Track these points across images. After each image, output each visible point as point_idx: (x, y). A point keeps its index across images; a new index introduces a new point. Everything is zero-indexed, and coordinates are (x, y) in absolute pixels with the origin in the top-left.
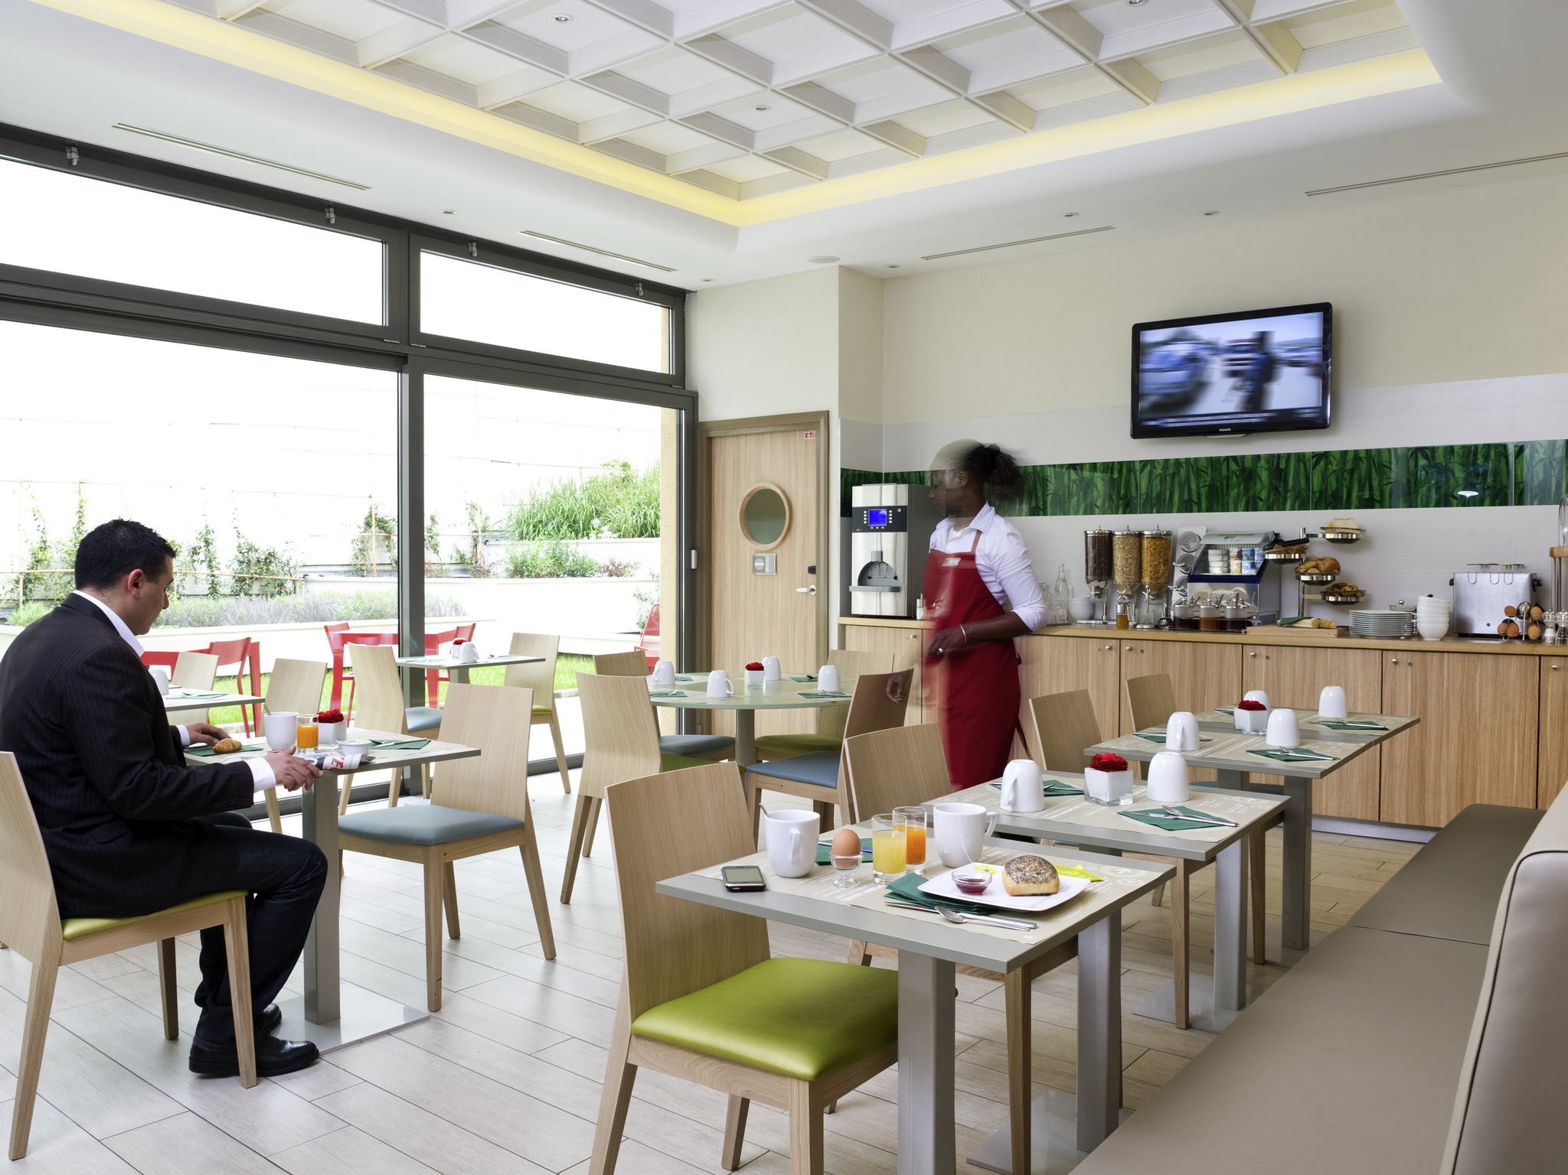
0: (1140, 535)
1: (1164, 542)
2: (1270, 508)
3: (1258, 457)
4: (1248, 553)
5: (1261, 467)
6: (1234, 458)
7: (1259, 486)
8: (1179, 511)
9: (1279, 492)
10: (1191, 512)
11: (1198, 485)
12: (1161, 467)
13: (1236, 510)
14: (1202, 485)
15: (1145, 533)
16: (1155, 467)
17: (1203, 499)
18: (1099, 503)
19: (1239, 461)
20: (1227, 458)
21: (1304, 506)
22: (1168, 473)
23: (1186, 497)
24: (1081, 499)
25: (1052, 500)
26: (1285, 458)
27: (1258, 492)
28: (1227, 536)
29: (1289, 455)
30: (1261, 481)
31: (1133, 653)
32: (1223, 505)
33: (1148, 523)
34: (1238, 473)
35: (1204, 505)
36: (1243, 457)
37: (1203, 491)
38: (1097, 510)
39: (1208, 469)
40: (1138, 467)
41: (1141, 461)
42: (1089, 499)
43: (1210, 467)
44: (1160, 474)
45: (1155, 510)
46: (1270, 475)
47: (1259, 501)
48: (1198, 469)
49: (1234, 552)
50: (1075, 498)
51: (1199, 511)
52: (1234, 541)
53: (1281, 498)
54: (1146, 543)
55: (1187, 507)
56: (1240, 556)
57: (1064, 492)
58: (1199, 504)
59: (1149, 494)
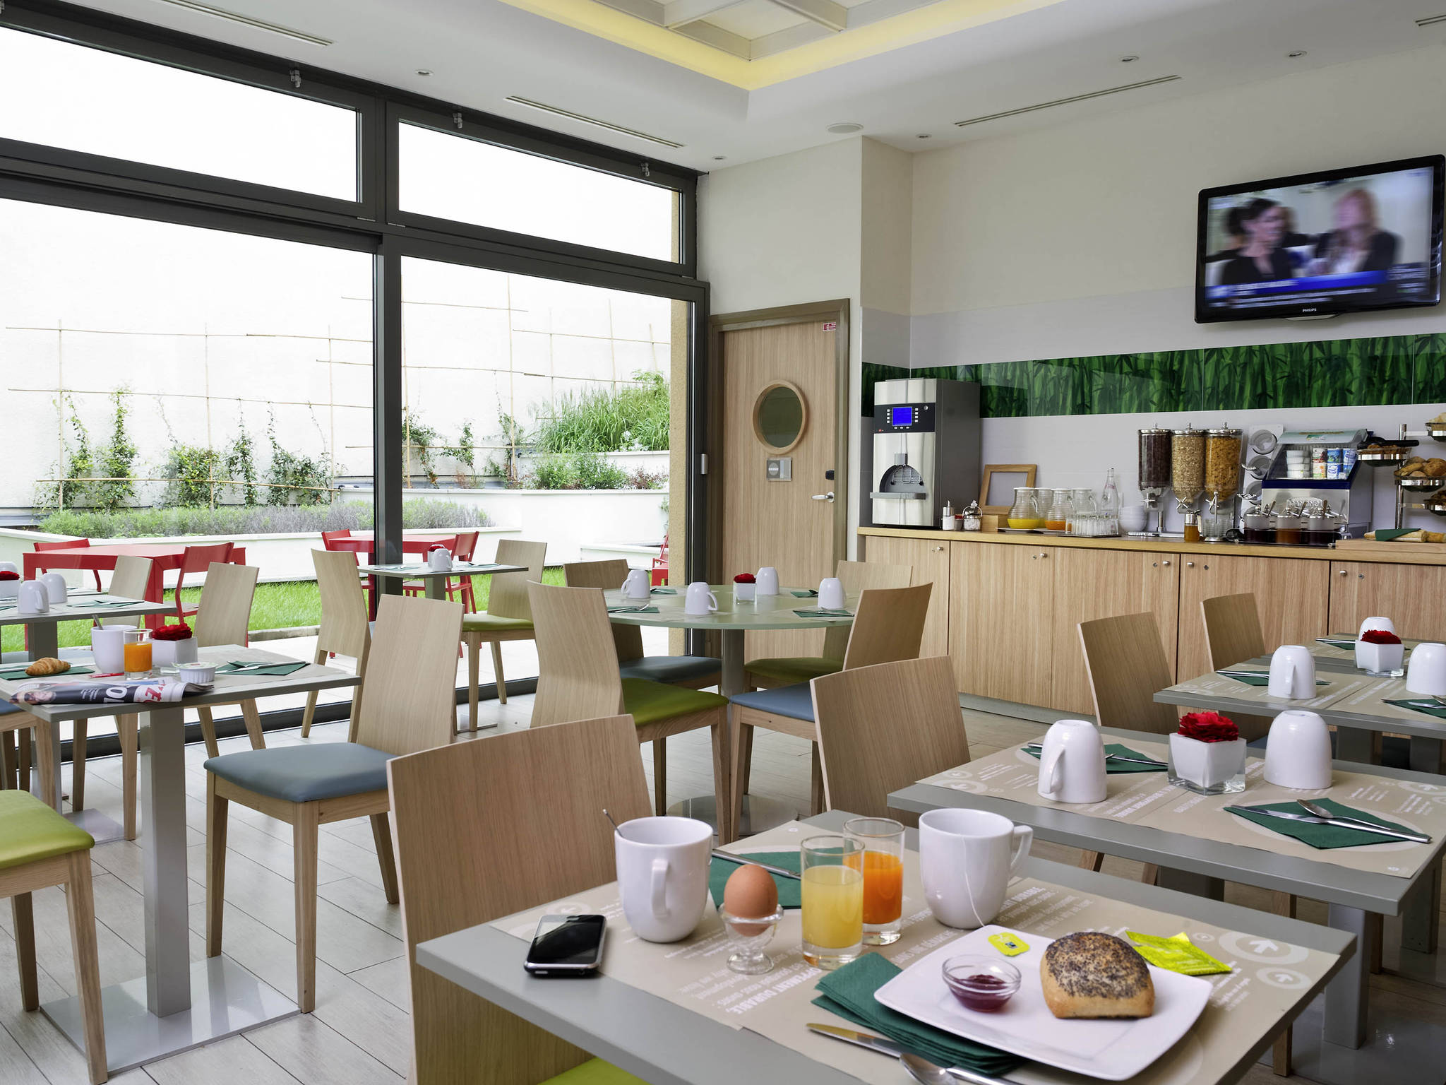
0: (1204, 434)
1: (1233, 440)
2: (1362, 403)
3: (1348, 342)
4: (1335, 454)
5: (1352, 354)
6: (1319, 344)
7: (1348, 376)
8: (1251, 407)
9: (1374, 384)
10: (1265, 407)
11: (1274, 379)
12: (1230, 357)
13: (1320, 405)
14: (1278, 376)
15: (1211, 431)
16: (1223, 357)
17: (1280, 392)
18: (1155, 399)
19: (1325, 347)
20: (1310, 344)
21: (1404, 400)
22: (1238, 364)
23: (1259, 391)
24: (1135, 394)
25: (1101, 397)
26: (1381, 343)
27: (1347, 384)
28: (1310, 435)
29: (1386, 339)
30: (1351, 371)
31: (1195, 570)
32: (1304, 400)
33: (1215, 420)
34: (1323, 362)
35: (1281, 399)
36: (1330, 342)
37: (1281, 383)
38: (1153, 407)
39: (1286, 357)
40: (1202, 357)
41: (1206, 350)
42: (1144, 394)
43: (1289, 355)
44: (1229, 364)
45: (1221, 406)
46: (1362, 364)
47: (1347, 394)
48: (1274, 357)
49: (1318, 453)
50: (1128, 394)
51: (1275, 406)
52: (1319, 440)
53: (1375, 389)
54: (1211, 443)
55: (1260, 401)
56: (1325, 458)
57: (1115, 387)
58: (1275, 398)
59: (1214, 388)
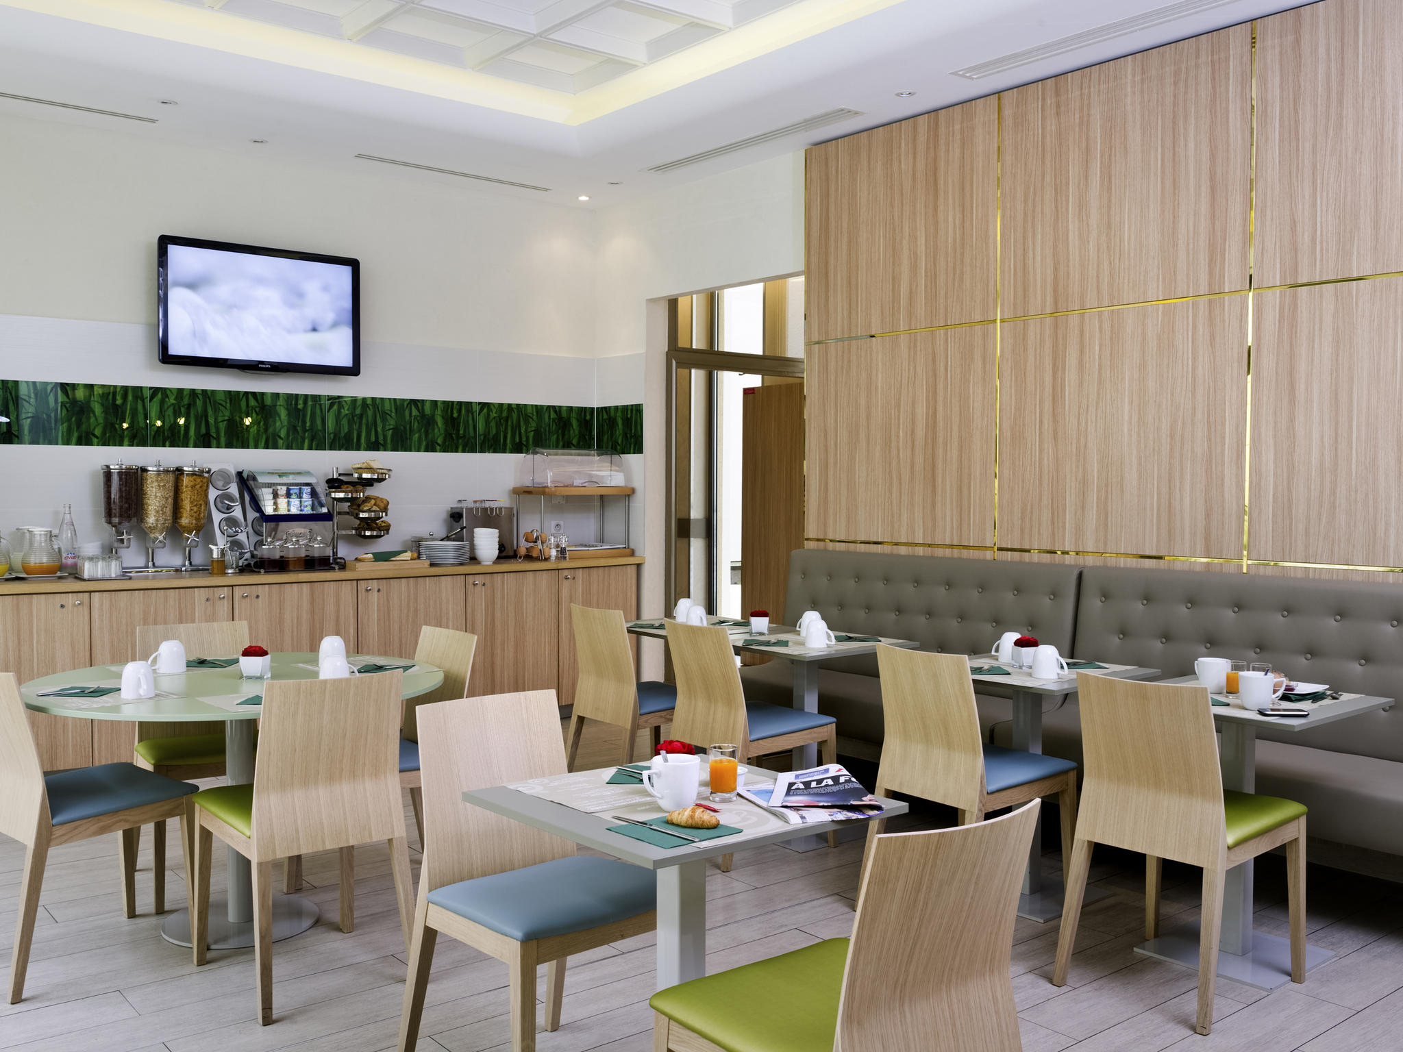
1: (203, 477)
2: (289, 447)
3: (276, 396)
5: (280, 405)
6: (254, 394)
7: (278, 424)
8: (195, 446)
9: (298, 432)
11: (216, 419)
12: (173, 397)
13: (256, 447)
14: (220, 419)
16: (167, 396)
17: (222, 434)
19: (259, 397)
20: (246, 393)
21: (320, 447)
22: (182, 404)
23: (203, 431)
24: (74, 427)
26: (302, 398)
27: (277, 430)
28: (281, 475)
29: (306, 396)
30: (280, 419)
31: (248, 600)
32: (242, 443)
34: (257, 410)
36: (263, 394)
37: (222, 426)
38: (95, 440)
39: (226, 403)
40: (147, 394)
41: (151, 388)
42: (84, 427)
43: (228, 401)
44: (173, 404)
45: (167, 443)
46: (289, 415)
47: (278, 439)
51: (218, 446)
53: (299, 438)
55: (205, 441)
56: (288, 495)
58: (218, 439)
